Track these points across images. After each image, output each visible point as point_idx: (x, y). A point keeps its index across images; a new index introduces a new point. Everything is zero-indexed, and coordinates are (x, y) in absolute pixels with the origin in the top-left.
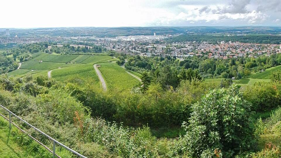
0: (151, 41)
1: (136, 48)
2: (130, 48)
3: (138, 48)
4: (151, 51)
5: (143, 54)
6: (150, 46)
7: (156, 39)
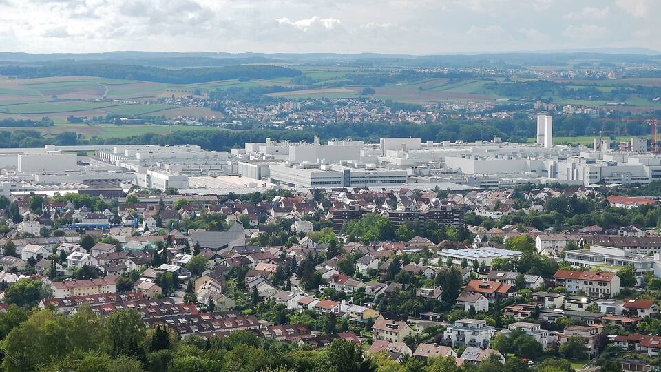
0: (489, 198)
1: (329, 271)
2: (261, 266)
3: (348, 269)
4: (499, 305)
5: (405, 330)
6: (487, 255)
7: (561, 179)
